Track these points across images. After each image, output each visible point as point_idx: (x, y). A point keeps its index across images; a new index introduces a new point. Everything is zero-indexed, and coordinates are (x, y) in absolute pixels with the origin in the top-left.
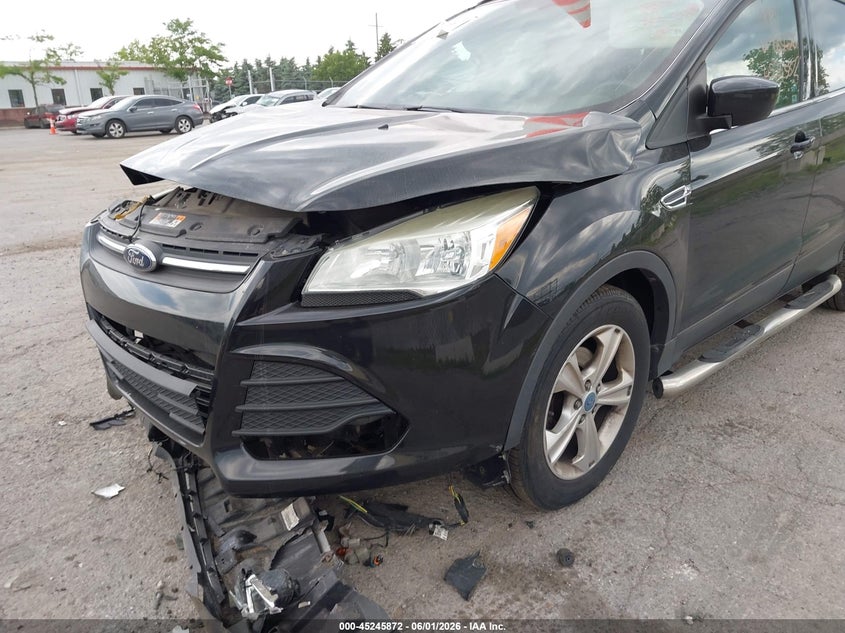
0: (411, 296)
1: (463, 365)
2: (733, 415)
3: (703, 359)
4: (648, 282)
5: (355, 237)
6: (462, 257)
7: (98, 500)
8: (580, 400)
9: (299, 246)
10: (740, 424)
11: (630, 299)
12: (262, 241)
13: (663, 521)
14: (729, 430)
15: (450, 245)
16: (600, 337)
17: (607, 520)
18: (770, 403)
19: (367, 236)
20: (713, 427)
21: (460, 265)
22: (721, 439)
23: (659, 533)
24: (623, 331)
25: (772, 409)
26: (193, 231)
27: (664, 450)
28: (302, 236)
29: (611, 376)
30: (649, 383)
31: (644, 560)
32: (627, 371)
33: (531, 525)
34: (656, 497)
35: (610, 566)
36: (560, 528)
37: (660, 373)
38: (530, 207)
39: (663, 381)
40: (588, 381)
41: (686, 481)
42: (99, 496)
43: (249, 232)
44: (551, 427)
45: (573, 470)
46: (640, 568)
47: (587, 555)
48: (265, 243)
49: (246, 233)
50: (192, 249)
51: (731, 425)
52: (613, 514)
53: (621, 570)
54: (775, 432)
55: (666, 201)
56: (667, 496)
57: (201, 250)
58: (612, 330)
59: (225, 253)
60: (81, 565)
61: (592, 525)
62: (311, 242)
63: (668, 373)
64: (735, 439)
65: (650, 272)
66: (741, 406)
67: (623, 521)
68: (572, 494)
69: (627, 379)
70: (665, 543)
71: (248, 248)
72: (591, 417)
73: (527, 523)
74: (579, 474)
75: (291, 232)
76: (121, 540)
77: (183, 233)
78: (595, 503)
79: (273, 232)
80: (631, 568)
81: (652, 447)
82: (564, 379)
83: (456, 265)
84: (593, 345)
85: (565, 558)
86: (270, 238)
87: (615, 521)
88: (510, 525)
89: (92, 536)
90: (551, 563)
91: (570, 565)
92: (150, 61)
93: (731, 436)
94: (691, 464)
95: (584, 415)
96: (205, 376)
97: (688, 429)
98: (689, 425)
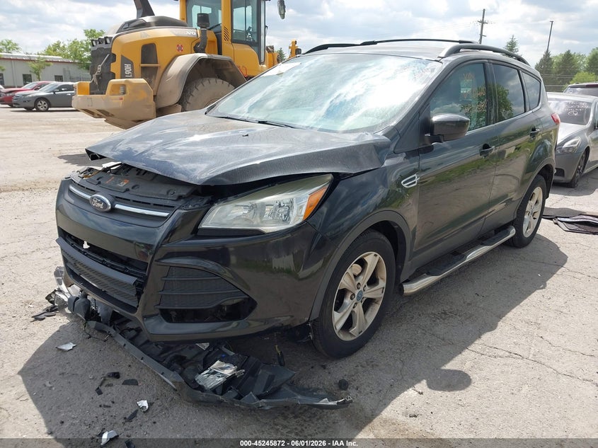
0: (260, 233)
1: (288, 272)
2: (447, 308)
3: (429, 274)
4: (393, 228)
5: (230, 198)
6: (289, 212)
7: (60, 352)
8: (354, 294)
9: (198, 203)
10: (450, 313)
11: (383, 238)
12: (175, 199)
13: (400, 366)
14: (443, 316)
15: (282, 205)
16: (366, 259)
17: (368, 365)
18: (468, 301)
19: (237, 198)
20: (434, 314)
21: (287, 215)
22: (438, 321)
23: (398, 372)
24: (379, 256)
25: (469, 304)
26: (134, 190)
27: (404, 327)
28: (200, 197)
29: (373, 281)
30: (395, 287)
31: (388, 386)
32: (382, 279)
33: (324, 367)
34: (397, 353)
35: (368, 390)
36: (342, 369)
37: (402, 281)
38: (327, 186)
39: (404, 286)
40: (359, 284)
41: (415, 344)
42: (61, 350)
43: (168, 193)
44: (337, 309)
45: (349, 335)
46: (385, 391)
47: (355, 384)
48: (176, 200)
49: (166, 193)
50: (134, 201)
51: (445, 313)
52: (372, 362)
53: (374, 392)
54: (470, 317)
55: (404, 183)
56: (404, 352)
57: (140, 202)
58: (373, 255)
59: (155, 205)
60: (53, 388)
61: (360, 368)
62: (205, 201)
63: (407, 281)
64: (446, 321)
65: (394, 223)
66: (452, 303)
67: (377, 366)
68: (349, 350)
69: (382, 284)
70: (400, 378)
71: (168, 203)
72: (360, 305)
73: (322, 366)
74: (353, 338)
75: (192, 194)
76: (77, 375)
77: (127, 190)
78: (362, 356)
79: (181, 194)
80: (380, 391)
81: (398, 325)
82: (345, 282)
83: (285, 216)
84: (362, 263)
85: (343, 385)
86: (180, 197)
87: (373, 365)
88: (312, 367)
89: (58, 372)
90: (335, 388)
91: (345, 389)
92: (68, 57)
93: (444, 319)
94: (419, 335)
95: (356, 303)
96: (139, 274)
97: (420, 315)
98: (420, 313)
